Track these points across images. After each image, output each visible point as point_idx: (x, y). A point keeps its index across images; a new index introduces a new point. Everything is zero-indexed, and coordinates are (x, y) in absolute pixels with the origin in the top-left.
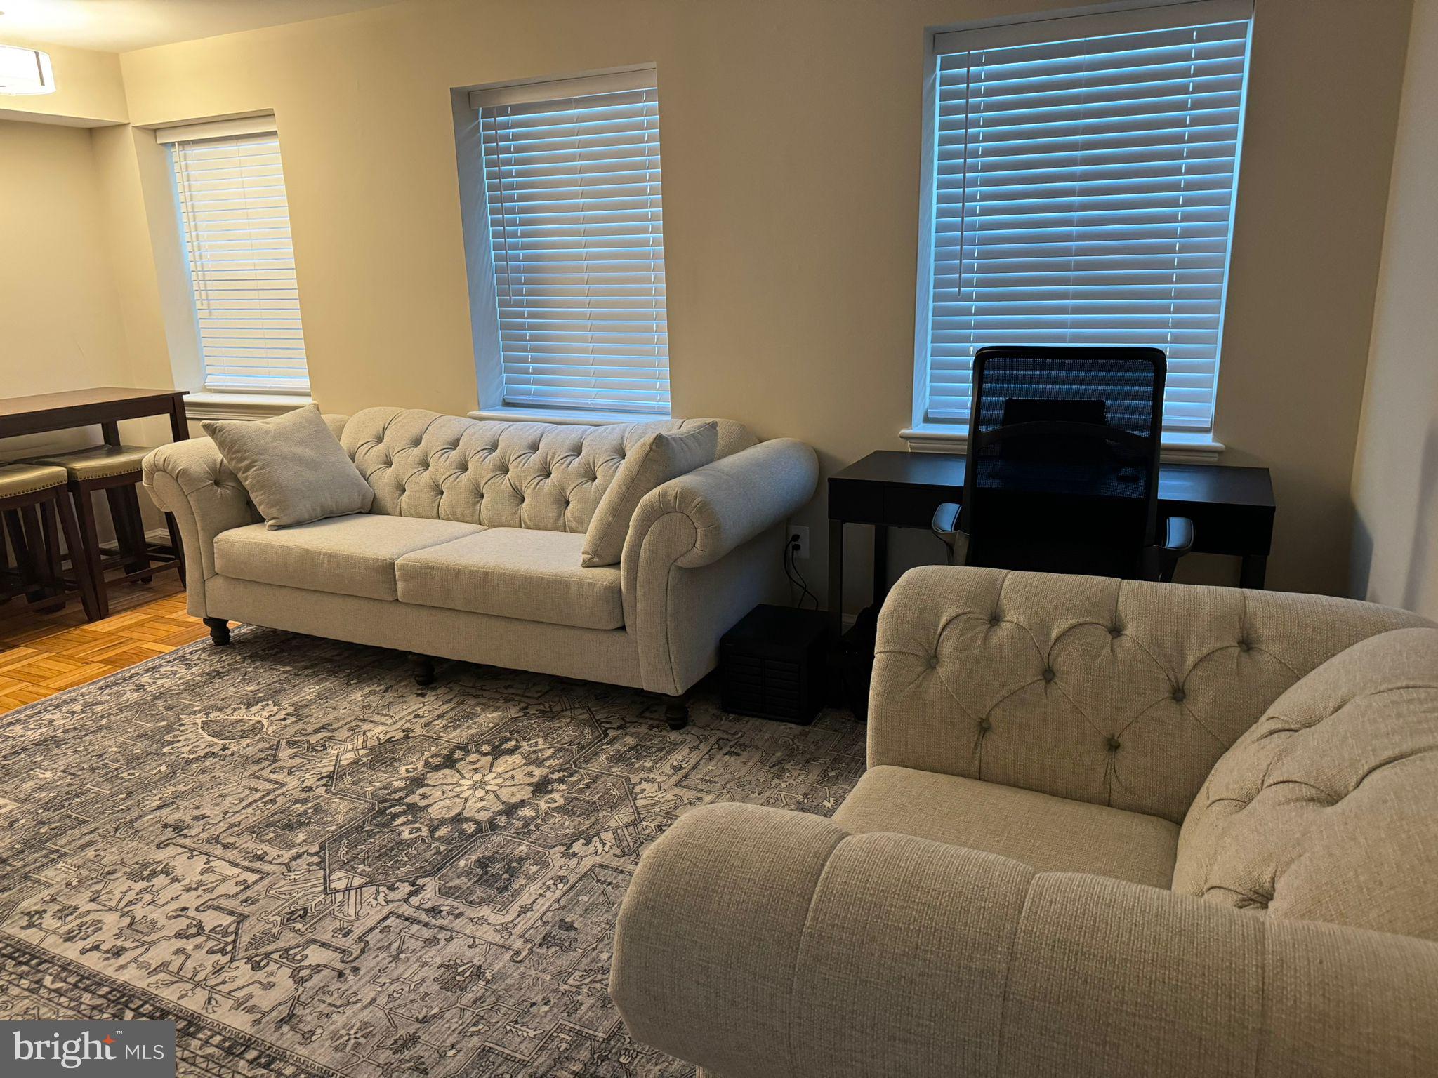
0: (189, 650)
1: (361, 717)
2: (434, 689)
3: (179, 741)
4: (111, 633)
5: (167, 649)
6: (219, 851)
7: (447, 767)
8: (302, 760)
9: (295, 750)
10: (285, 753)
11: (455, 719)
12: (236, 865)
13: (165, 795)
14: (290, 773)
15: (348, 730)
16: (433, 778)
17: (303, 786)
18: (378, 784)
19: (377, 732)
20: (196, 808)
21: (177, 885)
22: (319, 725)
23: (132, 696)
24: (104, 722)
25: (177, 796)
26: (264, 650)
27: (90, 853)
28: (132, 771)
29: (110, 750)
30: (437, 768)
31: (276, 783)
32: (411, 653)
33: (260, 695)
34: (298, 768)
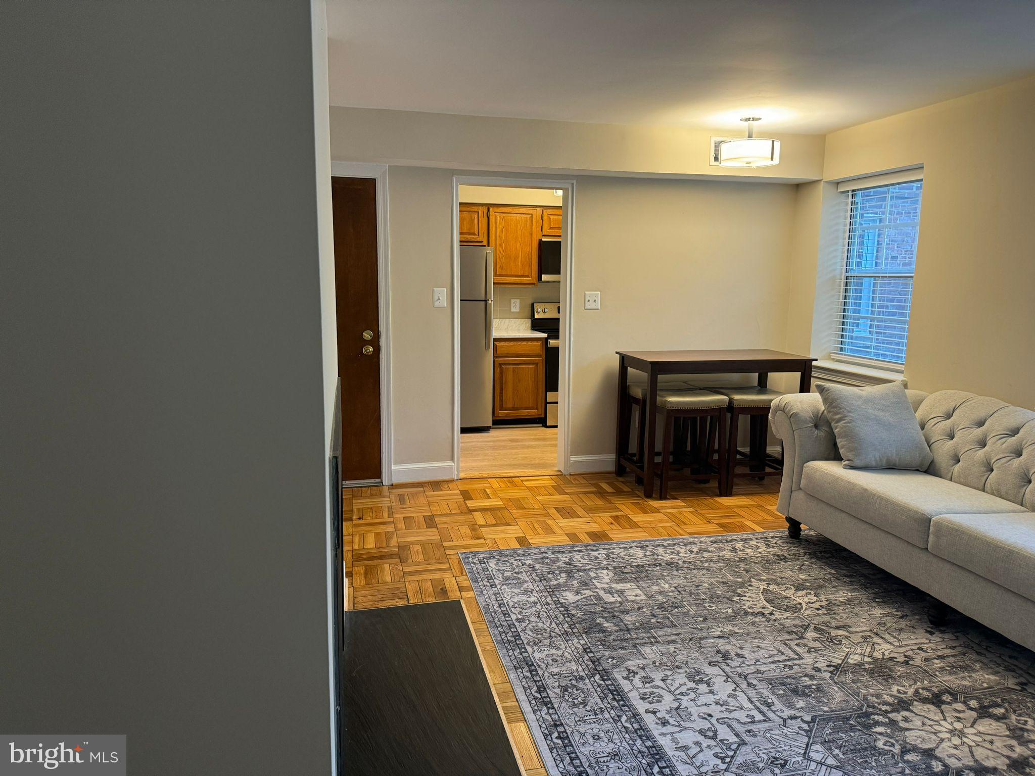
0: (771, 535)
1: (875, 631)
2: (942, 632)
3: (745, 596)
4: (729, 507)
5: (759, 529)
6: (744, 685)
7: (933, 703)
8: (821, 646)
9: (818, 636)
10: (810, 634)
11: (953, 666)
12: (752, 702)
13: (725, 630)
14: (809, 652)
15: (862, 637)
16: (918, 707)
17: (815, 666)
18: (871, 691)
19: (884, 649)
20: (740, 648)
21: (711, 696)
22: (841, 624)
23: (728, 554)
24: (706, 564)
25: (732, 634)
26: (821, 552)
27: (672, 648)
28: (711, 605)
29: (704, 585)
30: (924, 701)
31: (797, 654)
32: (929, 595)
33: (808, 584)
34: (816, 650)
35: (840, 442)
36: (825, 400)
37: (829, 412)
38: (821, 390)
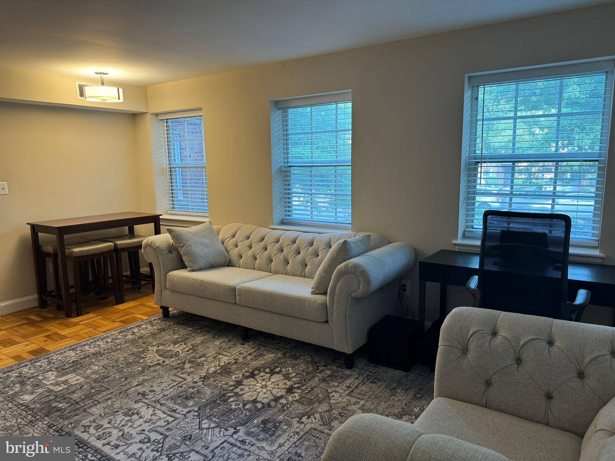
0: (153, 319)
1: (218, 352)
2: (248, 342)
3: (147, 357)
4: (124, 310)
5: (145, 318)
6: (159, 406)
7: (251, 377)
8: (194, 369)
9: (191, 365)
10: (187, 366)
11: (256, 356)
12: (165, 413)
13: (140, 380)
14: (189, 375)
15: (213, 358)
16: (246, 382)
17: (194, 381)
18: (223, 382)
19: (224, 360)
20: (151, 387)
21: (141, 420)
22: (201, 355)
23: (130, 337)
24: (119, 347)
25: (144, 381)
26: (182, 321)
27: (109, 403)
28: (128, 369)
29: (120, 359)
30: (247, 377)
31: (183, 378)
32: (240, 326)
33: (179, 340)
34: (192, 373)
35: (184, 259)
36: (173, 237)
37: (176, 243)
38: (170, 231)
